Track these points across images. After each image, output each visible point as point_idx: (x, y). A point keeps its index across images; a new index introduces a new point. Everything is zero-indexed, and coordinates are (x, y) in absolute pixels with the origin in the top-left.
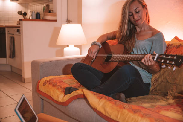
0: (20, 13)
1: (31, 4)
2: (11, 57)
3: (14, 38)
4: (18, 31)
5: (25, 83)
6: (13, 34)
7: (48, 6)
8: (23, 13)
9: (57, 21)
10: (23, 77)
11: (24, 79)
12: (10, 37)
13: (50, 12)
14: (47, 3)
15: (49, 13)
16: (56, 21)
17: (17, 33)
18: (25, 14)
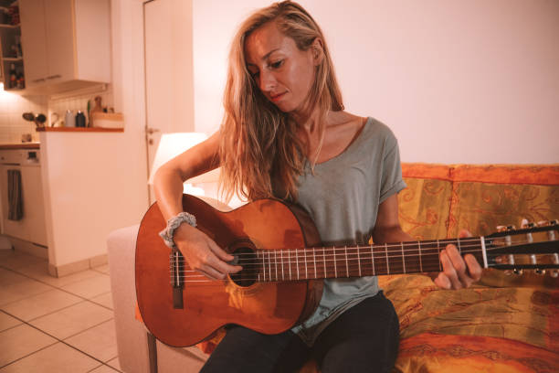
0: (28, 117)
1: (54, 97)
2: (15, 216)
3: (19, 173)
4: (33, 156)
5: (57, 277)
6: (18, 165)
7: (98, 100)
8: (37, 116)
9: (126, 130)
10: (51, 262)
11: (56, 269)
12: (9, 171)
13: (105, 111)
14: (97, 95)
15: (105, 114)
16: (121, 130)
17: (30, 161)
18: (42, 118)
